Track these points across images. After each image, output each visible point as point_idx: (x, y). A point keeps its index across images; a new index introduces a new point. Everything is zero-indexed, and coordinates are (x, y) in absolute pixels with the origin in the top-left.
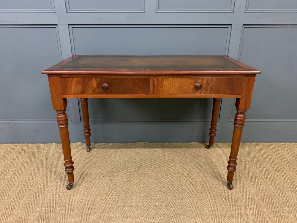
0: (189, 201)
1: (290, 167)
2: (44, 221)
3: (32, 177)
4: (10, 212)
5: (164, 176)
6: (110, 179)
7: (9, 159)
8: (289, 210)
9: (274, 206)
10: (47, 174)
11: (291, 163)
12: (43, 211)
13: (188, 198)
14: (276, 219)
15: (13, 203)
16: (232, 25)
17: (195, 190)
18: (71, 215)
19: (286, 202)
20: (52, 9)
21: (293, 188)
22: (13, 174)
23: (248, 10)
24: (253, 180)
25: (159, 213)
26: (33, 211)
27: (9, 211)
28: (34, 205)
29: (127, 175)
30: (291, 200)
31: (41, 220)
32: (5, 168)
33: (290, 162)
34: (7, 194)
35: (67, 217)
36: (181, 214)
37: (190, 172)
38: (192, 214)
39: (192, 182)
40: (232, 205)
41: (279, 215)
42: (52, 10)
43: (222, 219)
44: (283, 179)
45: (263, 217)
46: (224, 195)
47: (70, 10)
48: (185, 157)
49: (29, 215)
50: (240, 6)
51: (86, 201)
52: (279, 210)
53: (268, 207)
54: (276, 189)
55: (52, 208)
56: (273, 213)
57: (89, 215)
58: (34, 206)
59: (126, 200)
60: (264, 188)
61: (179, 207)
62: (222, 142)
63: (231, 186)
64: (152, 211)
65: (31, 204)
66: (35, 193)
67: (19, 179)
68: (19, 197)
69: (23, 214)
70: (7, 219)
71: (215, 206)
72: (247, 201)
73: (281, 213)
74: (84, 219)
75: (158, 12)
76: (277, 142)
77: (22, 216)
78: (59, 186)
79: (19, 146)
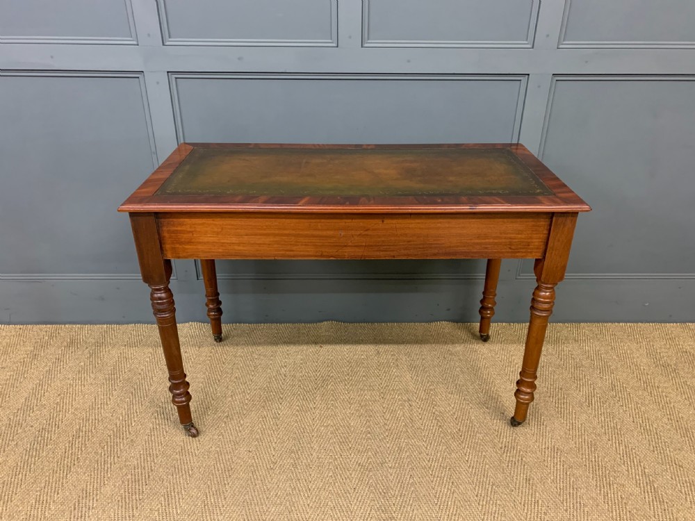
0: (428, 454)
1: (640, 380)
2: (134, 497)
3: (100, 402)
4: (61, 479)
5: (378, 398)
6: (264, 407)
7: (46, 360)
8: (628, 472)
9: (599, 464)
10: (131, 395)
11: (644, 369)
12: (130, 476)
13: (426, 448)
14: (600, 490)
15: (66, 460)
16: (528, 75)
17: (440, 429)
18: (187, 484)
19: (623, 456)
20: (131, 37)
21: (641, 426)
22: (59, 395)
23: (564, 42)
24: (561, 408)
25: (366, 480)
26: (109, 475)
27: (60, 477)
28: (109, 462)
29: (299, 397)
30: (634, 451)
31: (127, 494)
32: (40, 380)
33: (642, 368)
34: (51, 439)
35: (179, 488)
36: (411, 481)
37: (431, 390)
38: (432, 481)
39: (434, 413)
40: (515, 463)
41: (606, 483)
42: (131, 39)
43: (491, 492)
44: (622, 406)
45: (575, 486)
46: (499, 442)
47: (170, 39)
48: (422, 355)
49: (102, 484)
50: (548, 36)
51: (216, 455)
52: (607, 472)
53: (585, 465)
54: (606, 428)
55: (146, 469)
56: (595, 479)
57: (225, 484)
58: (109, 466)
59: (299, 452)
60: (581, 425)
61: (408, 465)
62: (502, 322)
64: (351, 474)
65: (103, 460)
66: (110, 436)
67: (72, 406)
68: (77, 446)
69: (89, 483)
70: (58, 493)
71: (480, 464)
72: (545, 452)
73: (611, 479)
74: (215, 493)
75: (366, 45)
76: (619, 322)
77: (88, 487)
78: (157, 422)
79: (65, 331)
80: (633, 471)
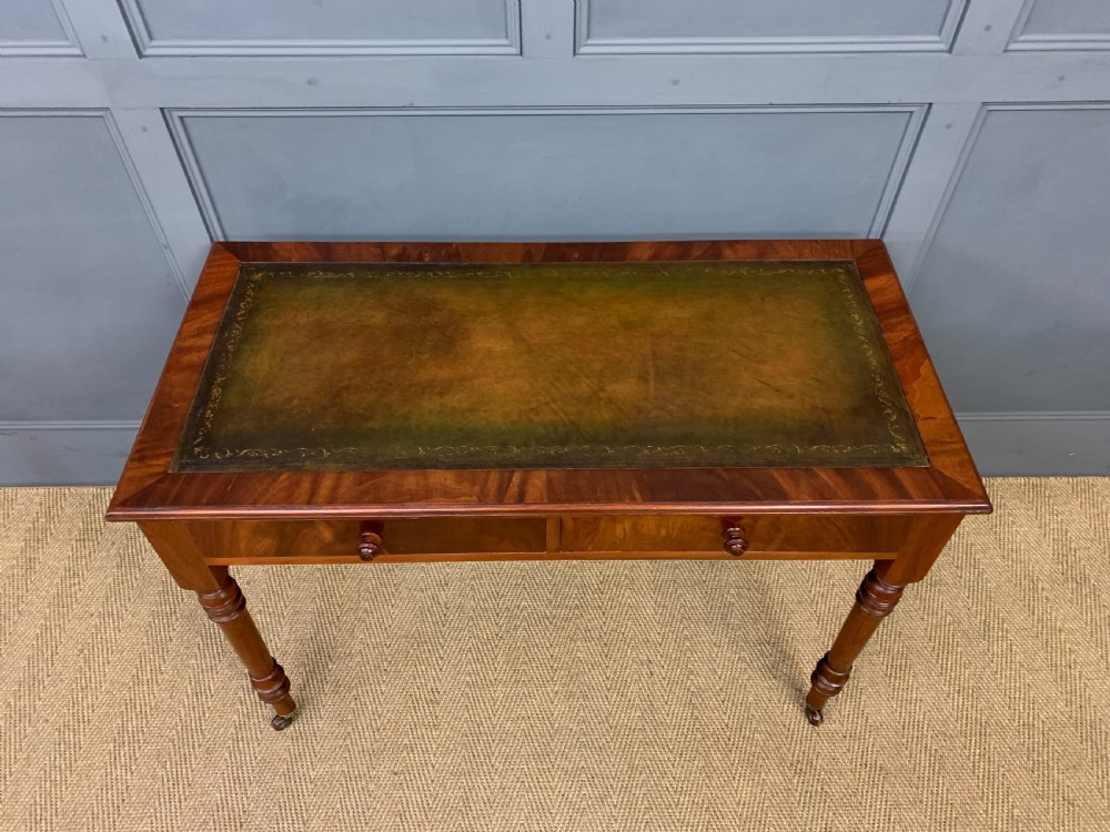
3: (148, 668)
16: (931, 104)
19: (983, 782)
21: (1020, 718)
23: (1022, 39)
24: (896, 677)
27: (104, 826)
28: (177, 797)
29: (470, 655)
30: (1001, 771)
32: (45, 618)
33: (1040, 585)
34: (80, 748)
40: (811, 797)
42: (68, 43)
44: (996, 672)
46: (789, 751)
51: (343, 781)
52: (954, 815)
53: (922, 801)
54: (964, 721)
55: (236, 809)
58: (178, 804)
59: (473, 775)
60: (925, 714)
61: (642, 802)
63: (818, 718)
65: (167, 792)
67: (105, 675)
68: (123, 762)
72: (860, 774)
75: (584, 49)
80: (995, 811)
